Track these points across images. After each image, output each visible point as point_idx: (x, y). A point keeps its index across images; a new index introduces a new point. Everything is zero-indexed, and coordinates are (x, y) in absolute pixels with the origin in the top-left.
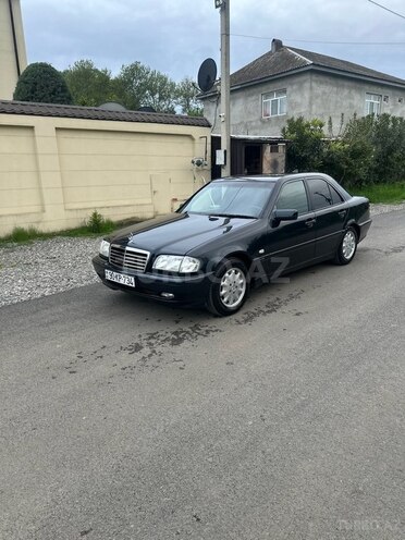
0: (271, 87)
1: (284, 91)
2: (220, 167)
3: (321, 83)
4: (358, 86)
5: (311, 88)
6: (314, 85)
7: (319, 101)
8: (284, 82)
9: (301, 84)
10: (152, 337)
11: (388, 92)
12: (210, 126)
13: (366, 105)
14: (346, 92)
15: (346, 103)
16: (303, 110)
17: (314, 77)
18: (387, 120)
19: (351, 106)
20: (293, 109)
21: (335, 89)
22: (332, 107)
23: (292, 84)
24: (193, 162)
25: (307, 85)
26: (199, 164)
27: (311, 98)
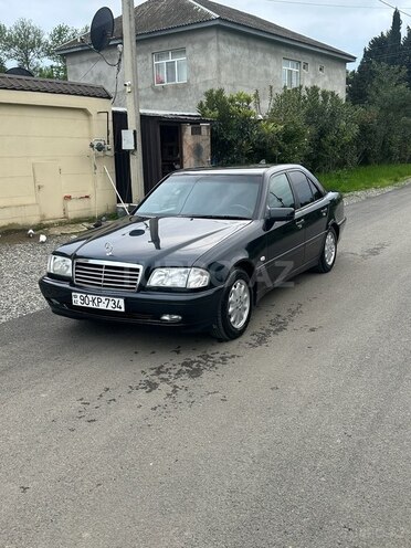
0: (165, 45)
1: (182, 51)
2: (128, 152)
3: (230, 43)
4: (273, 49)
5: (218, 50)
6: (221, 45)
7: (228, 66)
8: (181, 39)
9: (205, 44)
10: (159, 371)
11: (307, 59)
12: (109, 98)
13: (284, 74)
14: (259, 56)
15: (260, 70)
16: (210, 78)
17: (221, 35)
18: (317, 95)
19: (267, 75)
20: (196, 75)
21: (247, 51)
22: (244, 76)
23: (193, 43)
24: (92, 146)
25: (213, 45)
26: (100, 148)
27: (219, 63)
